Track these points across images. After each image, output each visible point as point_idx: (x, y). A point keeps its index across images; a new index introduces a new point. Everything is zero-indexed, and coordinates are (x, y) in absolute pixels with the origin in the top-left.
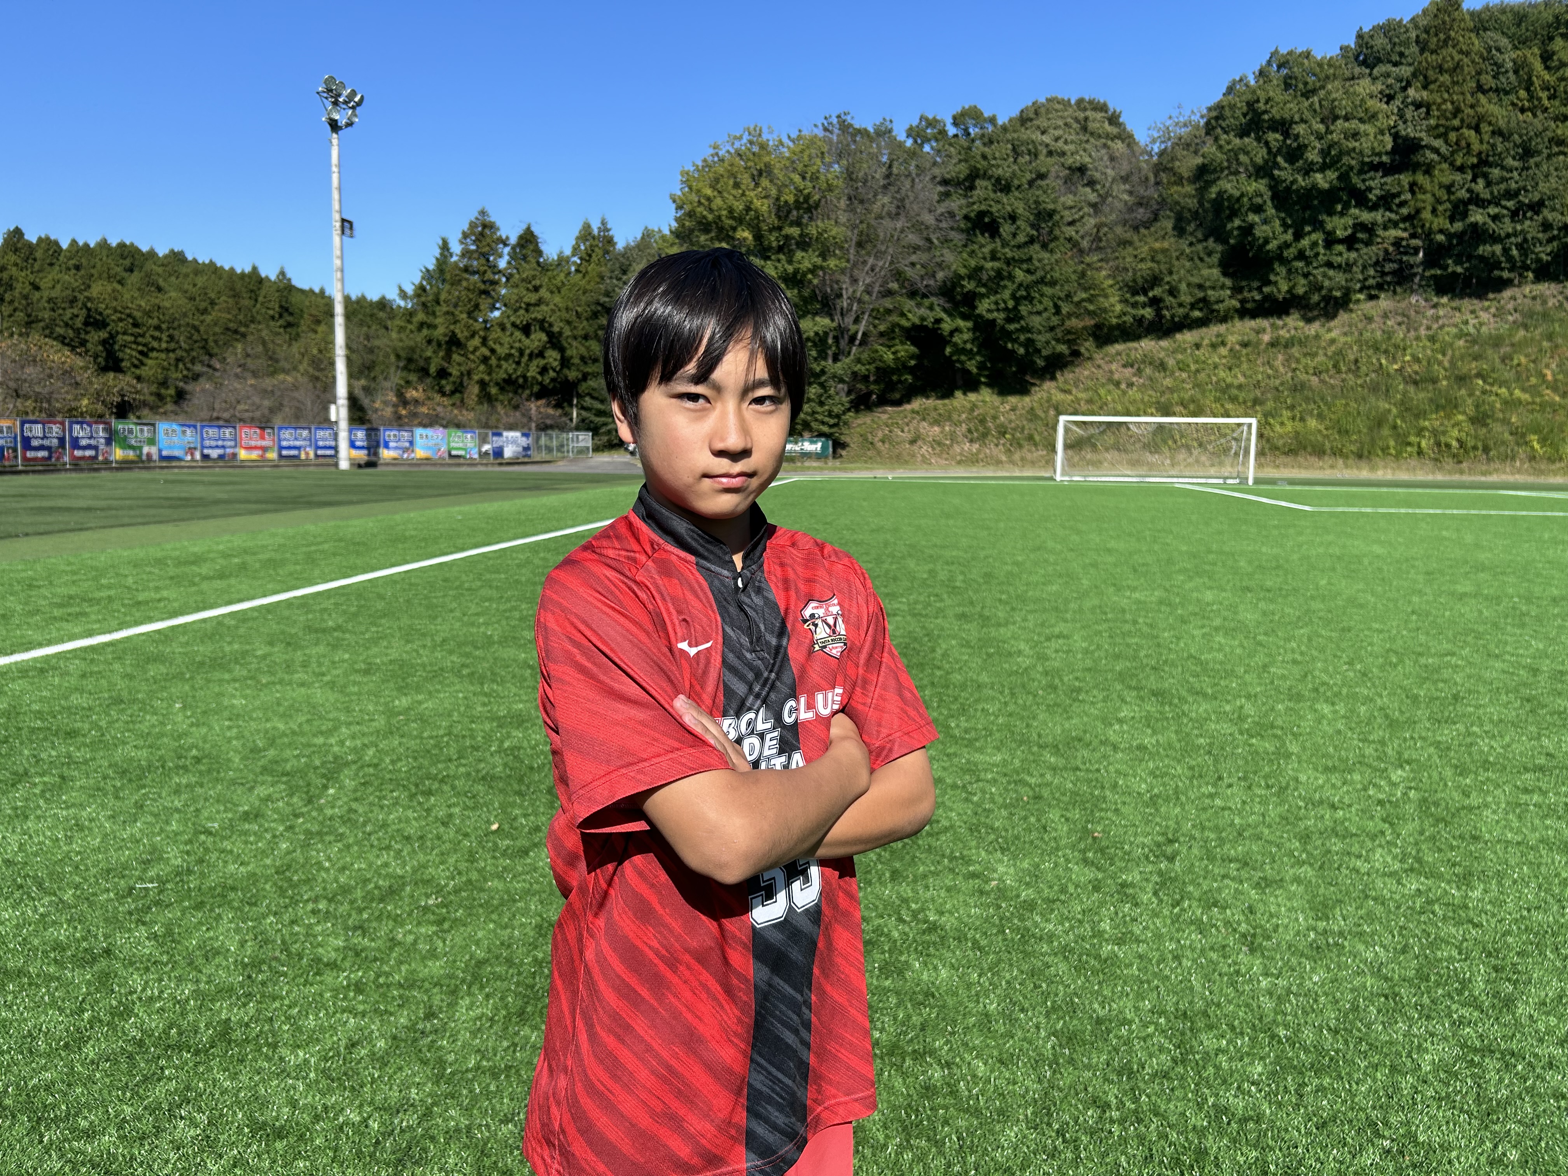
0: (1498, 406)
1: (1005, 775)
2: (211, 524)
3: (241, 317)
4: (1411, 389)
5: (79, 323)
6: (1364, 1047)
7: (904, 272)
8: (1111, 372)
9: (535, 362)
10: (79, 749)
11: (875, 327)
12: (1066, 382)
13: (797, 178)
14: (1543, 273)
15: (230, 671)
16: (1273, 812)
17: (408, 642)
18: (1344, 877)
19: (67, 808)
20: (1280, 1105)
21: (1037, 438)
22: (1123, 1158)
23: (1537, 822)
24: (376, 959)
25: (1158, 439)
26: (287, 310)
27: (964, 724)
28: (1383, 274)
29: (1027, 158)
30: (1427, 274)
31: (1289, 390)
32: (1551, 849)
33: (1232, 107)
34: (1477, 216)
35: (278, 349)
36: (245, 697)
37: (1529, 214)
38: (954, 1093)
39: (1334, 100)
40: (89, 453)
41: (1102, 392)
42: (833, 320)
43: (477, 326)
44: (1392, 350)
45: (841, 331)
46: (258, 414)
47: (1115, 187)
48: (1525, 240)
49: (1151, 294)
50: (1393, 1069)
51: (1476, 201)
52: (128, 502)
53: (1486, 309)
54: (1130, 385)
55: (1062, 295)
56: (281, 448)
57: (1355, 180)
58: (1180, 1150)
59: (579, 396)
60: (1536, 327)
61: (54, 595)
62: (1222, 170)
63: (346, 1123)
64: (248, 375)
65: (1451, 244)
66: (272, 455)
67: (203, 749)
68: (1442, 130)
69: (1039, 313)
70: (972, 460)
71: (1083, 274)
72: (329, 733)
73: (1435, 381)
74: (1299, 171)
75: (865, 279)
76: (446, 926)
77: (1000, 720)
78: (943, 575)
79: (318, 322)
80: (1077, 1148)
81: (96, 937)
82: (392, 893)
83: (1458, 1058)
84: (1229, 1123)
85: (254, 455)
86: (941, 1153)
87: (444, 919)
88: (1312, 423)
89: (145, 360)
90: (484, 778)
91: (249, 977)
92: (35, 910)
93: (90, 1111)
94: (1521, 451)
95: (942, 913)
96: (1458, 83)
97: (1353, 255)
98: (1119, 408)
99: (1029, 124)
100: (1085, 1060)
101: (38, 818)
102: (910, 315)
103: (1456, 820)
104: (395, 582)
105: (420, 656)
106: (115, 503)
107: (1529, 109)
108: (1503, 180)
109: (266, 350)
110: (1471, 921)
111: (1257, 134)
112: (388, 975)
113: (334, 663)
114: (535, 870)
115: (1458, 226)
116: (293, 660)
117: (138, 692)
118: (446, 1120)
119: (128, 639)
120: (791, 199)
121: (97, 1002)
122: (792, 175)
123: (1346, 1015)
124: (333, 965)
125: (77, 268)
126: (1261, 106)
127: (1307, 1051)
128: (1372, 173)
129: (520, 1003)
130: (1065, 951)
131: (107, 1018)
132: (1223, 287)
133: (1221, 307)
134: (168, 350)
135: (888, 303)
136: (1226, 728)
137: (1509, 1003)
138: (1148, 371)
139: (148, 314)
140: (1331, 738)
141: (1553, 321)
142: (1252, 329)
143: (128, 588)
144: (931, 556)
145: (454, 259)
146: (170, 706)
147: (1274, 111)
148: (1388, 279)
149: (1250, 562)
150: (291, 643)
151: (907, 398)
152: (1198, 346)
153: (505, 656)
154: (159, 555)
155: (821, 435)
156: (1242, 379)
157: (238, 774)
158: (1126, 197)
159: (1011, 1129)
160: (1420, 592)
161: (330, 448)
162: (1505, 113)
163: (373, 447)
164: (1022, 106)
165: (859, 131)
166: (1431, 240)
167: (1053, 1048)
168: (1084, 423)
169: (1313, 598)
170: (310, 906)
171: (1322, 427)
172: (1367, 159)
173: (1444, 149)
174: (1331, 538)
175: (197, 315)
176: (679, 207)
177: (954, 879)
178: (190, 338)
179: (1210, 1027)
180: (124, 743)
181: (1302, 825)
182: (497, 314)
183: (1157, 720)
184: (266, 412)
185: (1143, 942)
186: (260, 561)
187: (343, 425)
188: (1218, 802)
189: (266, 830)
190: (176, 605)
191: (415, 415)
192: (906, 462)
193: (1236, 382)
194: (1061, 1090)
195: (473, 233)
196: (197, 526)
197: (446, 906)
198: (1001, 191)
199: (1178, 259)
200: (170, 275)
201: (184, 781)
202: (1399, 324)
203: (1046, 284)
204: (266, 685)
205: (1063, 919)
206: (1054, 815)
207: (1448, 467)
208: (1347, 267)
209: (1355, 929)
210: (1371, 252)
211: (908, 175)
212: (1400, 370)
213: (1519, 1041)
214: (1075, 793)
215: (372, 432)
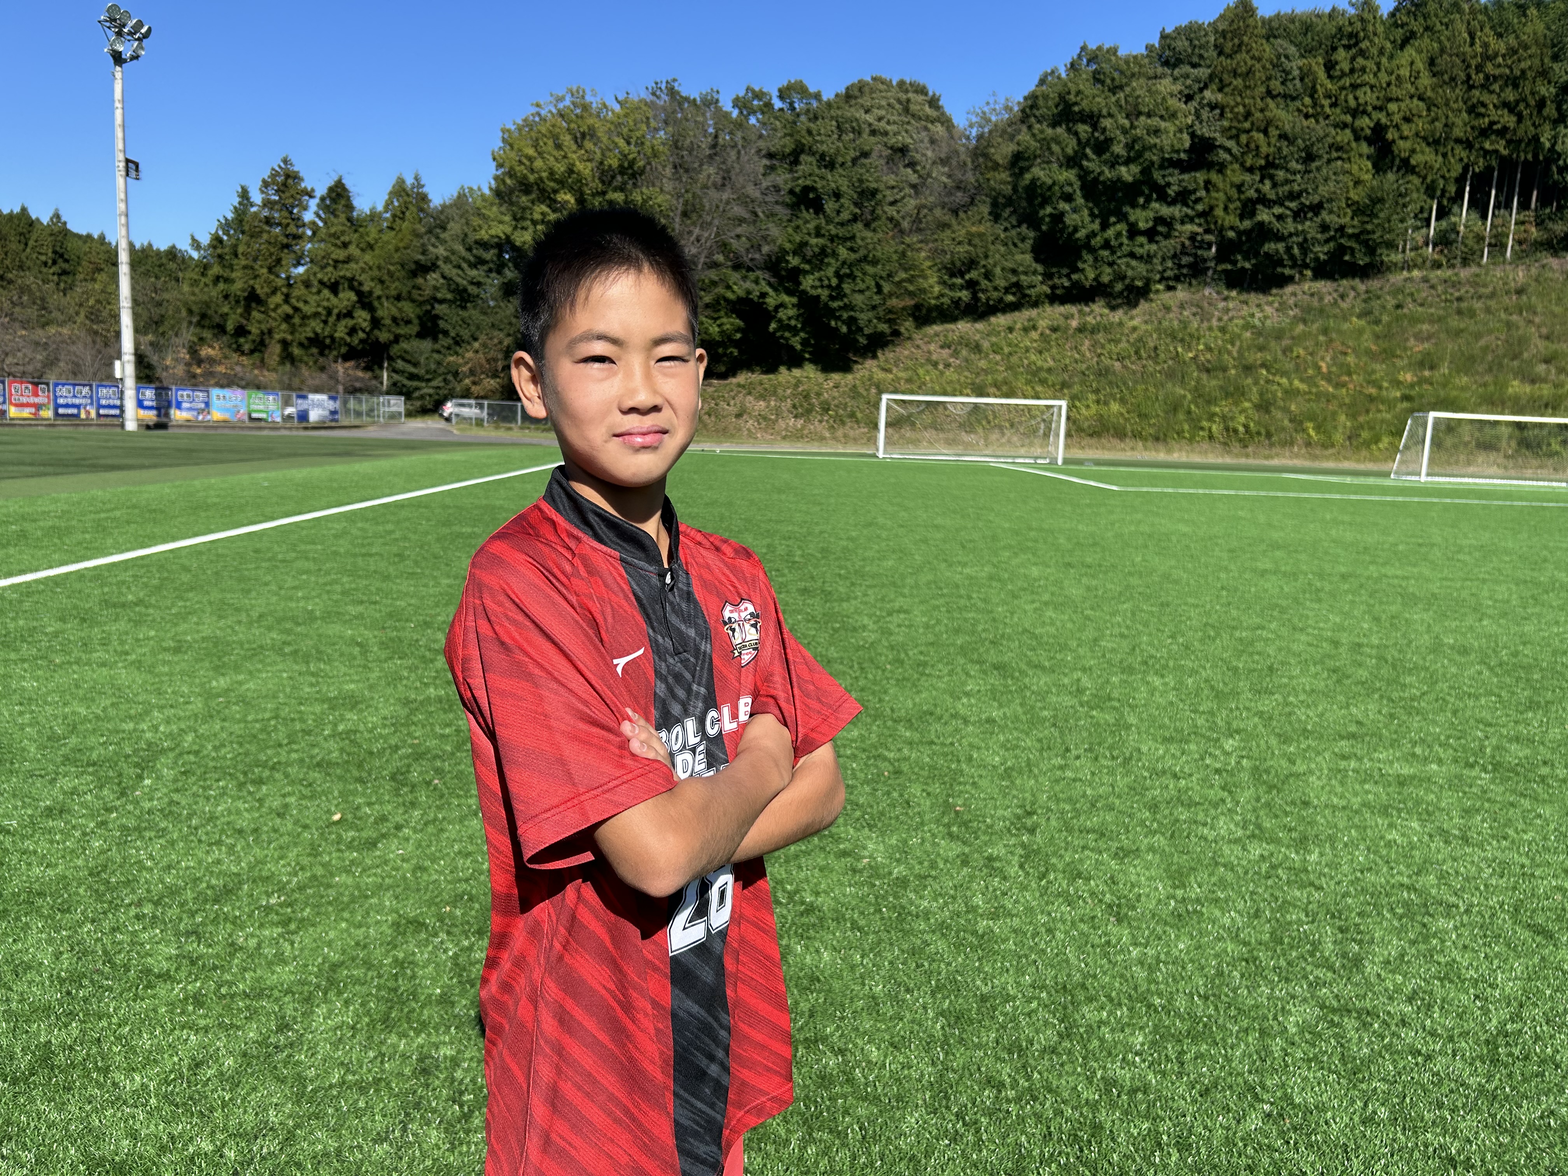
0: (1279, 394)
1: (864, 750)
3: (9, 261)
4: (1204, 376)
6: (1233, 1012)
7: (729, 244)
8: (929, 352)
9: (343, 322)
12: (886, 361)
13: (621, 143)
14: (1322, 272)
15: (16, 650)
16: (1122, 782)
17: (220, 617)
18: (1194, 846)
20: (1164, 1074)
21: (859, 415)
22: (1023, 1138)
23: (1357, 787)
24: (215, 968)
25: (973, 419)
26: (61, 256)
28: (1180, 266)
29: (851, 135)
30: (1219, 268)
31: (1094, 374)
32: (1373, 813)
33: (1046, 97)
34: (1264, 215)
35: (51, 298)
36: (37, 679)
37: (1310, 215)
38: (850, 1081)
39: (1138, 97)
41: (921, 371)
43: (279, 282)
44: (1187, 338)
46: (30, 368)
47: (934, 169)
48: (1306, 240)
49: (967, 277)
50: (1263, 1032)
51: (1263, 200)
53: (1270, 304)
54: (947, 366)
55: (884, 274)
56: (57, 406)
57: (1157, 175)
58: (1077, 1125)
59: (391, 359)
60: (1313, 322)
62: (1035, 157)
63: (197, 1154)
64: (17, 325)
65: (1240, 240)
66: (47, 413)
68: (1234, 132)
69: (861, 292)
70: (797, 436)
71: (904, 254)
72: (138, 718)
73: (1225, 369)
74: (1105, 162)
76: (293, 926)
78: (781, 550)
79: (100, 270)
80: (978, 1131)
82: (227, 893)
83: (1319, 1019)
84: (1119, 1096)
85: (26, 413)
86: (844, 1145)
87: (290, 920)
88: (1115, 407)
90: (319, 765)
91: (69, 993)
94: (1299, 438)
95: (817, 894)
96: (1249, 87)
97: (1154, 247)
98: (937, 388)
99: (853, 102)
100: (976, 1040)
102: (735, 288)
103: (1286, 787)
104: (201, 553)
105: (235, 633)
107: (1313, 116)
108: (1287, 182)
110: (1312, 884)
111: (1067, 125)
112: (230, 984)
113: (138, 640)
114: (386, 862)
115: (1247, 224)
116: (89, 637)
118: (311, 1144)
120: (615, 163)
122: (617, 140)
123: (1213, 981)
124: (166, 976)
126: (1072, 98)
127: (1183, 1020)
128: (1171, 170)
129: (383, 1008)
130: (942, 928)
132: (1035, 272)
133: (1032, 292)
135: (715, 274)
136: (1068, 701)
137: (1357, 962)
138: (964, 352)
140: (1165, 708)
141: (1328, 317)
142: (1061, 315)
144: (768, 531)
145: (255, 209)
147: (1085, 104)
148: (1185, 271)
149: (1069, 539)
150: (86, 619)
151: (732, 371)
152: (1011, 329)
153: (330, 633)
156: (1051, 363)
157: (36, 765)
158: (944, 179)
159: (912, 1115)
160: (1226, 569)
161: (114, 407)
162: (1291, 118)
163: (163, 407)
164: (849, 83)
165: (687, 99)
166: (1223, 237)
167: (943, 1028)
168: (904, 401)
169: (1130, 574)
170: (133, 911)
171: (1123, 411)
172: (1166, 156)
173: (1235, 150)
174: (1139, 516)
176: (500, 166)
177: (826, 858)
179: (1090, 999)
181: (1149, 794)
182: (301, 270)
183: (1002, 693)
184: (40, 366)
185: (1016, 915)
186: (42, 529)
187: (130, 383)
188: (1069, 774)
189: (74, 827)
191: (212, 374)
192: (733, 436)
193: (1046, 366)
194: (955, 1071)
195: (274, 182)
197: (290, 905)
198: (826, 167)
199: (993, 243)
202: (1194, 315)
203: (869, 263)
204: (60, 666)
205: (936, 896)
206: (916, 790)
207: (1235, 451)
208: (1148, 259)
209: (1210, 896)
210: (1169, 245)
211: (734, 146)
212: (1194, 358)
213: (1372, 1000)
214: (933, 768)
215: (161, 391)
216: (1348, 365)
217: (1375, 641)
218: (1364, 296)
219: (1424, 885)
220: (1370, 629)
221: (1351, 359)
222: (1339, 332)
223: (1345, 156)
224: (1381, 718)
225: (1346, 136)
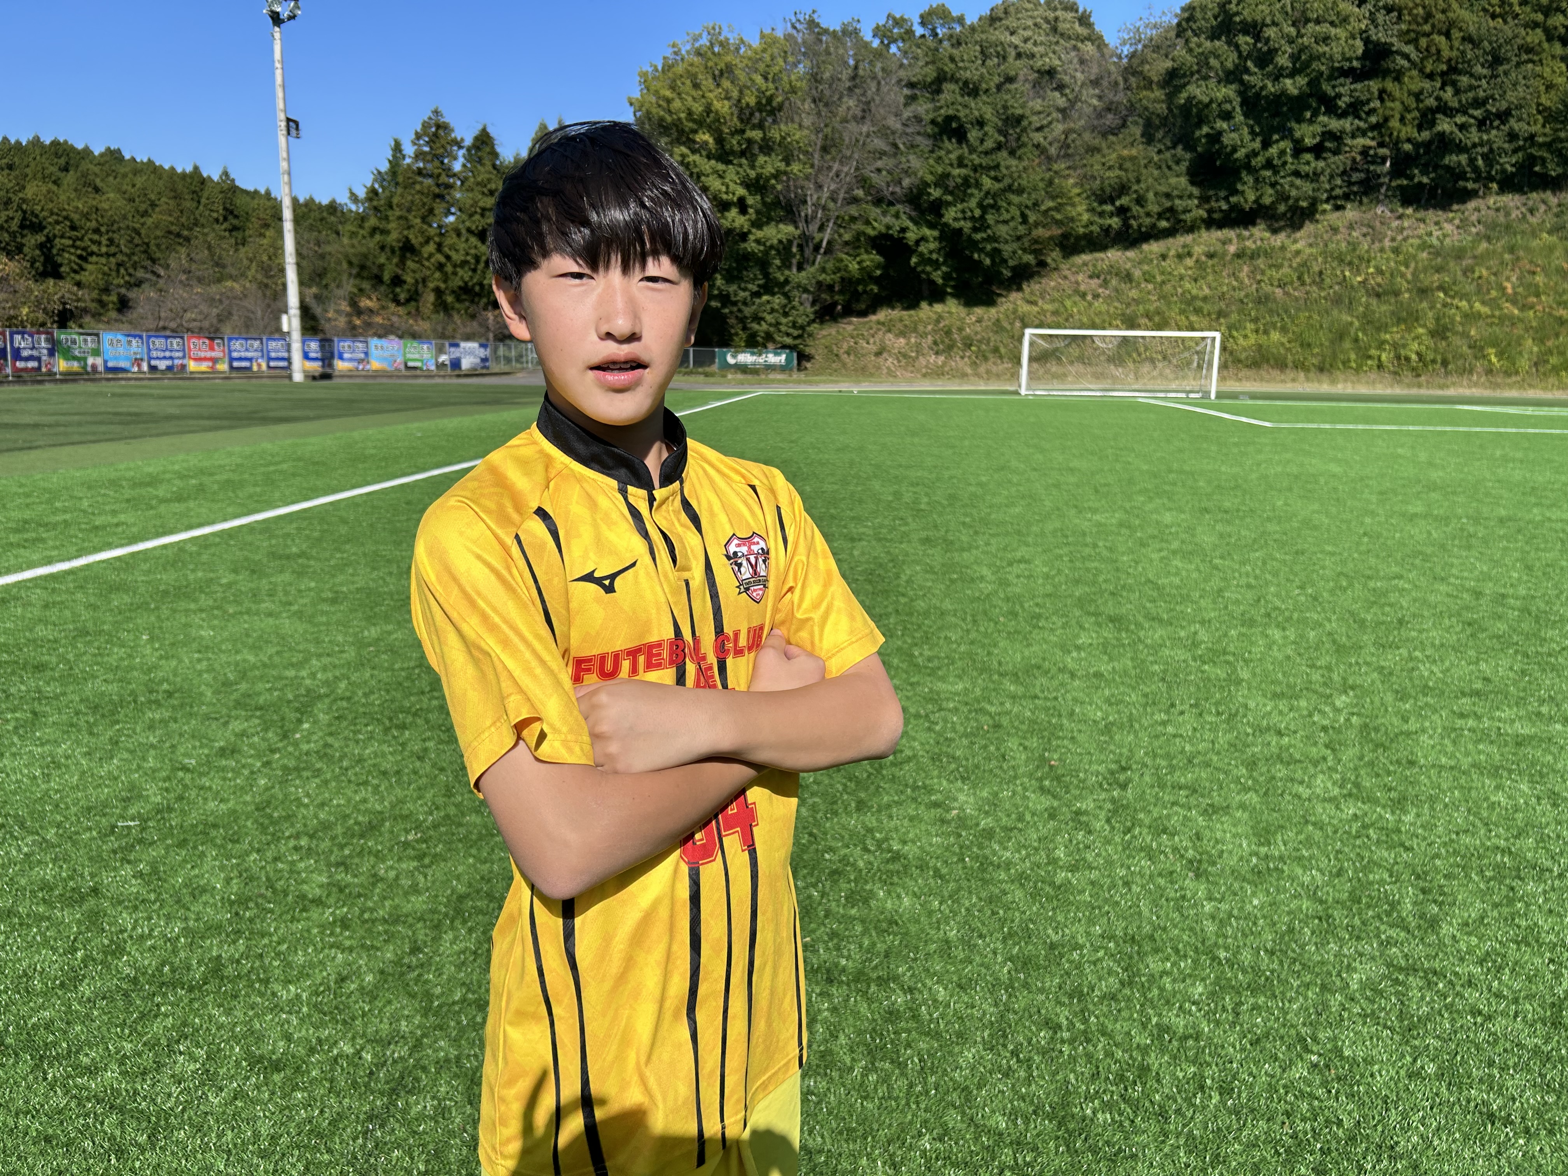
0: (1458, 319)
1: (966, 704)
2: (165, 441)
3: (183, 220)
4: (1374, 301)
5: (14, 226)
6: (1297, 967)
7: (870, 178)
8: (1077, 283)
10: (48, 684)
11: (840, 236)
12: (1032, 293)
13: (759, 79)
14: (1508, 184)
15: (195, 601)
16: (1223, 739)
17: (374, 569)
18: (1287, 804)
19: (42, 745)
20: (1218, 1023)
21: (1003, 350)
22: (1072, 1076)
23: (1470, 746)
24: (359, 895)
25: (1123, 351)
26: (232, 212)
27: (927, 653)
28: (1350, 184)
29: (996, 60)
30: (1394, 184)
31: (1253, 302)
32: (1482, 774)
33: (1204, 9)
34: (1444, 125)
35: (224, 253)
36: (213, 628)
37: (1496, 123)
38: (916, 1017)
39: (1305, 2)
40: (32, 364)
41: (1068, 303)
42: (797, 228)
43: (432, 232)
44: (1356, 261)
45: (805, 238)
46: (206, 324)
47: (1084, 92)
48: (1491, 150)
49: (1118, 203)
50: (1324, 987)
51: (1444, 109)
52: (76, 418)
53: (1451, 221)
54: (1096, 296)
55: (1030, 203)
56: (232, 359)
57: (1326, 87)
58: (1125, 1067)
60: (1498, 239)
61: (9, 520)
62: (1192, 74)
63: (340, 1055)
64: (194, 282)
65: (1418, 153)
66: (223, 367)
67: (174, 684)
68: (1413, 35)
69: (1006, 222)
70: (938, 373)
71: (1050, 183)
72: (299, 665)
73: (1397, 293)
74: (1268, 76)
75: (830, 186)
76: (427, 861)
77: (963, 648)
78: (907, 497)
79: (267, 226)
80: (1030, 1067)
81: (82, 876)
82: (371, 828)
83: (1384, 977)
84: (1170, 1042)
85: (204, 367)
86: (903, 1074)
87: (424, 855)
88: (1275, 336)
89: (85, 265)
91: (237, 914)
92: (19, 850)
93: (91, 1048)
94: (1479, 365)
95: (904, 842)
97: (1321, 164)
98: (1085, 320)
99: (998, 24)
100: (1039, 984)
101: (14, 755)
102: (875, 224)
103: (1394, 745)
104: (357, 505)
106: (62, 419)
107: (1500, 15)
108: (1471, 88)
109: (212, 255)
110: (1402, 845)
111: (1227, 37)
112: (372, 910)
113: (300, 591)
115: (1426, 135)
116: (258, 588)
117: (104, 623)
118: (436, 1051)
119: (88, 567)
120: (751, 100)
121: (89, 940)
122: (754, 76)
123: (1282, 937)
124: (318, 902)
125: (10, 167)
126: (1233, 7)
127: (1244, 972)
128: (1342, 80)
130: (1021, 879)
131: (100, 957)
132: (1190, 196)
133: (1188, 217)
134: (108, 255)
135: (853, 210)
136: (1181, 654)
137: (1433, 924)
138: (1114, 282)
139: (86, 216)
140: (1281, 664)
141: (1515, 234)
142: (1218, 240)
143: (84, 511)
144: (896, 477)
145: (408, 161)
146: (137, 638)
147: (1247, 13)
148: (1355, 189)
149: (1209, 482)
150: (256, 571)
151: (872, 309)
152: (1164, 257)
154: (113, 475)
155: (784, 347)
156: (1207, 291)
157: (211, 709)
158: (1095, 102)
159: (969, 1051)
160: (1373, 514)
161: (283, 359)
162: (1475, 19)
163: (327, 358)
165: (826, 31)
166: (1398, 150)
167: (1009, 972)
168: (1051, 336)
169: (1269, 519)
170: (292, 843)
171: (1285, 340)
172: (1336, 65)
173: (1414, 56)
174: (1289, 456)
175: (137, 217)
177: (916, 809)
178: (131, 242)
179: (1156, 951)
180: (94, 677)
181: (1249, 752)
182: (451, 219)
183: (1114, 647)
184: (215, 321)
185: (1095, 868)
186: (218, 482)
187: (296, 336)
188: (1170, 729)
189: (244, 766)
190: (134, 530)
191: (368, 325)
192: (871, 375)
193: (1201, 294)
194: (1016, 1013)
195: (425, 133)
196: (150, 444)
197: (425, 841)
198: (969, 95)
199: (1146, 167)
200: (108, 175)
201: (157, 716)
202: (1364, 235)
203: (1013, 192)
204: (233, 616)
205: (1020, 847)
206: (1013, 743)
207: (1406, 381)
208: (1315, 177)
209: (1294, 854)
210: (1338, 161)
211: (874, 78)
212: (1364, 282)
213: (1442, 961)
214: (1033, 722)
215: (326, 343)
216: (1537, 286)
217: (1522, 591)
218: (1555, 210)
219: (1521, 849)
220: (1519, 579)
221: (1539, 279)
222: (1528, 249)
223: (1536, 58)
224: (1511, 674)
225: (1536, 37)
